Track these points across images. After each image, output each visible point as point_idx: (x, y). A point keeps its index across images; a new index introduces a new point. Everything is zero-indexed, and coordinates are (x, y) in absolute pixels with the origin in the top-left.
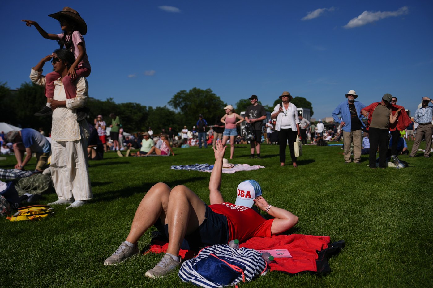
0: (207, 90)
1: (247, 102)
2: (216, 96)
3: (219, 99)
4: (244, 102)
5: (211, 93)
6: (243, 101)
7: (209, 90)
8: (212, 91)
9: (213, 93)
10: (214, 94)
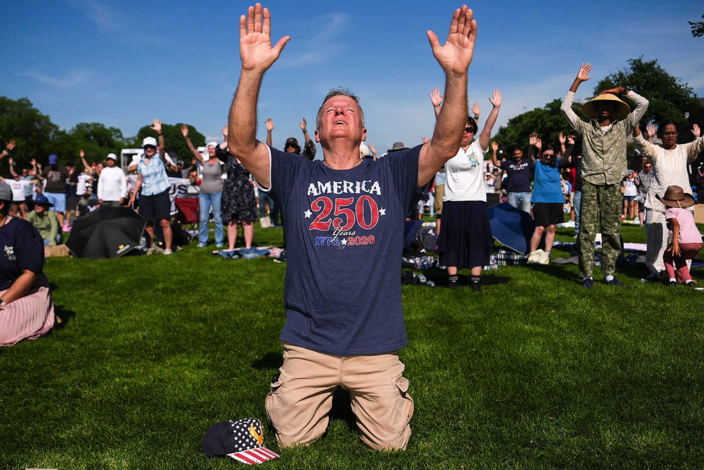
0: (20, 100)
1: (91, 129)
2: (39, 114)
3: (49, 120)
4: (86, 128)
5: (30, 107)
6: (84, 126)
7: (24, 102)
8: (31, 104)
9: (34, 107)
10: (36, 110)
